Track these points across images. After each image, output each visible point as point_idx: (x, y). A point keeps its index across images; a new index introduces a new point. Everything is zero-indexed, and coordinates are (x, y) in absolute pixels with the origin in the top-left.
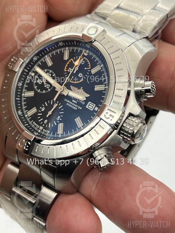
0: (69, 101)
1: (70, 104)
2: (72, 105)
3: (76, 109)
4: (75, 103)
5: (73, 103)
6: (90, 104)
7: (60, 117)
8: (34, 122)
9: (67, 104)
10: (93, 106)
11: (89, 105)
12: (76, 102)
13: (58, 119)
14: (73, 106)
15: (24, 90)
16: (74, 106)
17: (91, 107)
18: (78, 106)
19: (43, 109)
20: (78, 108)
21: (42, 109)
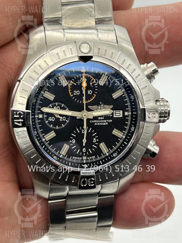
0: (95, 121)
1: (98, 122)
2: (100, 122)
3: (107, 123)
4: (103, 120)
5: (101, 120)
6: (116, 112)
7: (95, 139)
8: (73, 157)
9: (95, 124)
10: (119, 112)
11: (115, 114)
12: (103, 118)
13: (95, 141)
14: (102, 123)
15: (41, 135)
16: (104, 122)
17: (119, 114)
18: (107, 120)
19: (74, 141)
20: (108, 122)
21: (72, 141)
